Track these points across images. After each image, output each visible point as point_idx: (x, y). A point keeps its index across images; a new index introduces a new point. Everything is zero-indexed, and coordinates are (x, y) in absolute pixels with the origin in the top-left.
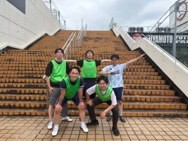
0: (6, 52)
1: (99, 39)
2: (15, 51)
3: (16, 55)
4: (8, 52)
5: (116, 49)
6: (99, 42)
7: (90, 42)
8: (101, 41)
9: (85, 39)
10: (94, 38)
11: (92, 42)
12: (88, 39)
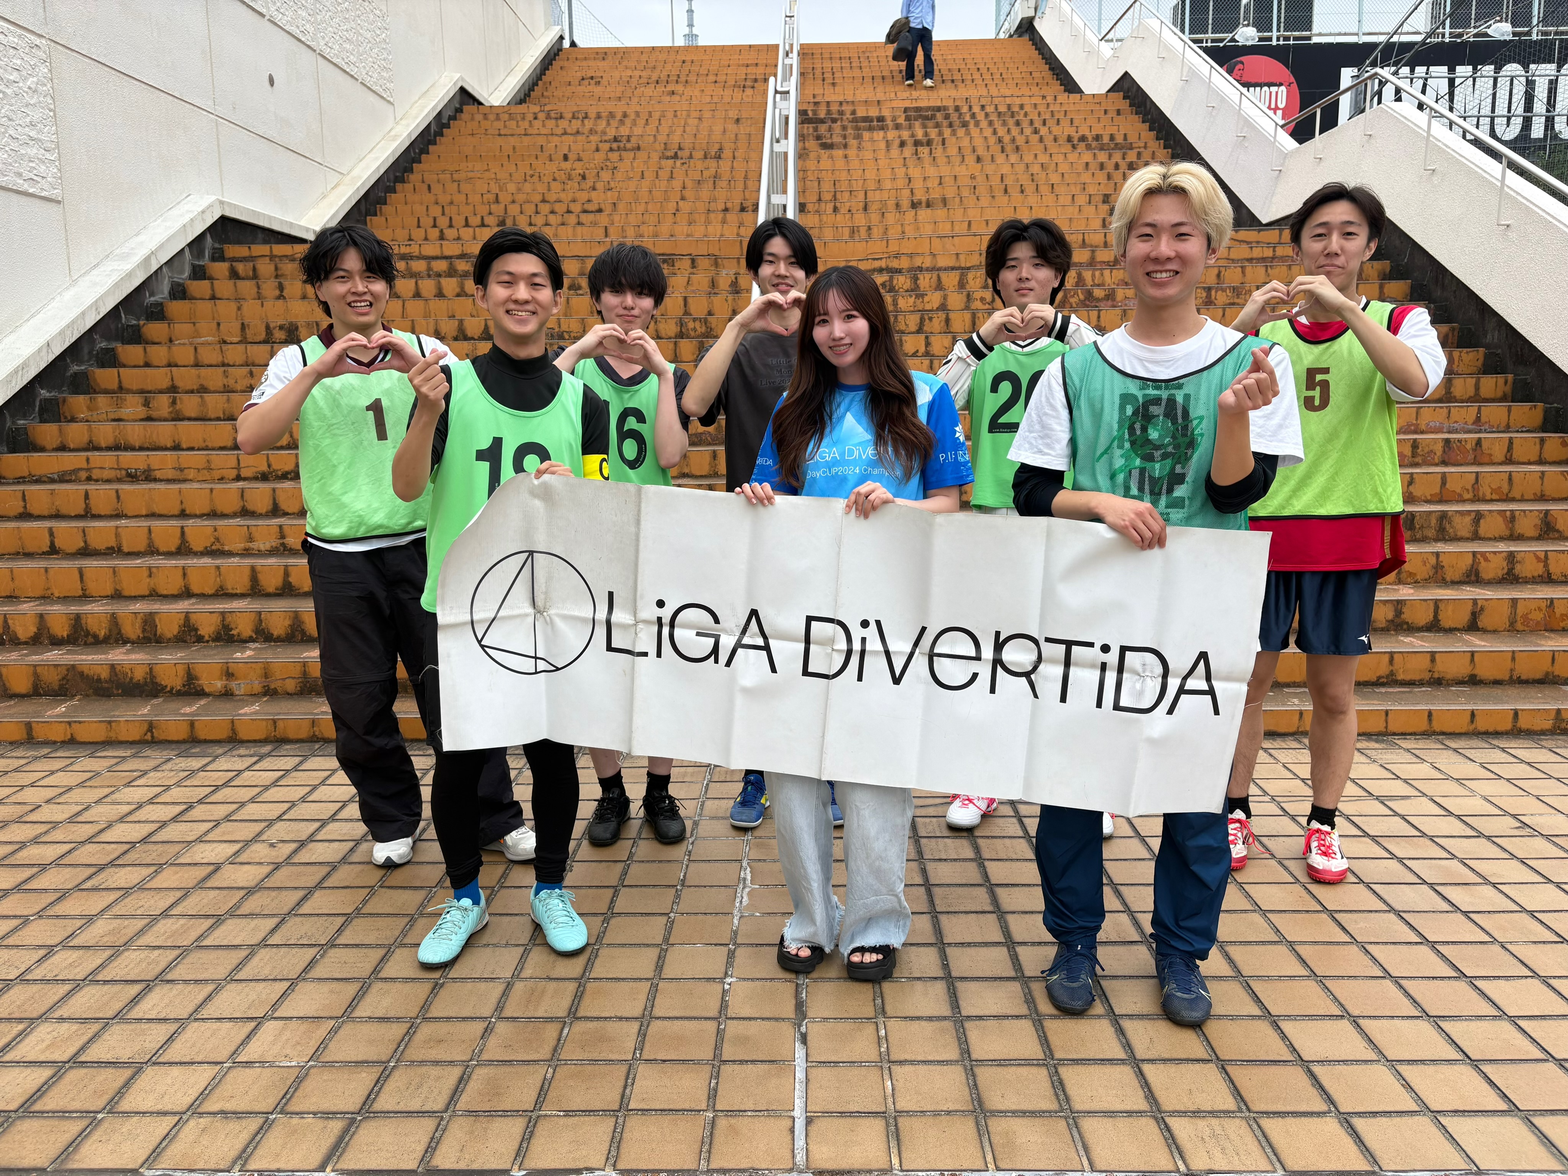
0: (220, 269)
1: (939, 128)
4: (241, 268)
8: (965, 141)
9: (816, 129)
10: (894, 119)
11: (881, 154)
12: (844, 128)
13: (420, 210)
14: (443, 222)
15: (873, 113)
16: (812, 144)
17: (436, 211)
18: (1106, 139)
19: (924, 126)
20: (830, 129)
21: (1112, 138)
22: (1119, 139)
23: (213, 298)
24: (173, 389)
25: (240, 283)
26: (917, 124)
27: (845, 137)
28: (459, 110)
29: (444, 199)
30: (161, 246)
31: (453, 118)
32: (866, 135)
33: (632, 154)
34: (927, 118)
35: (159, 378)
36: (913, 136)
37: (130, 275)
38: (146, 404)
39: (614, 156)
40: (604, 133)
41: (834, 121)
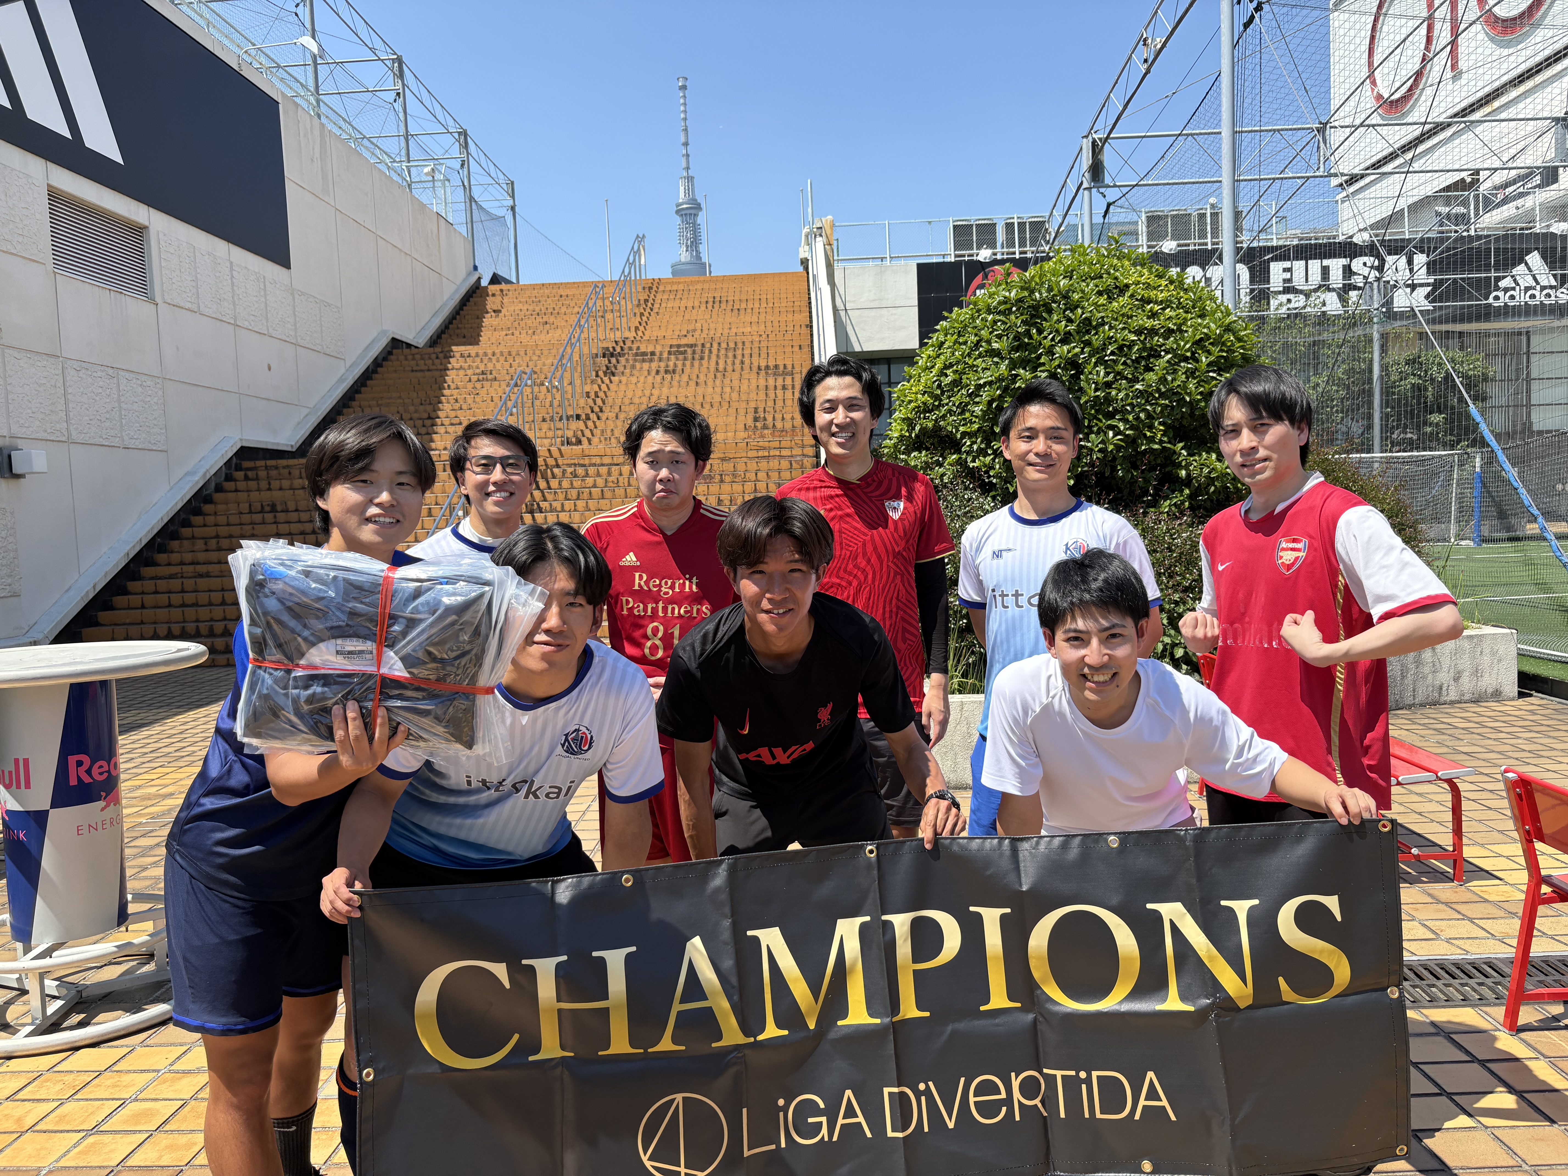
0: (240, 475)
1: (685, 359)
2: (276, 468)
3: (286, 483)
4: (250, 474)
5: (756, 419)
6: (685, 378)
7: (634, 380)
8: (696, 371)
10: (661, 354)
11: (642, 379)
12: (627, 360)
19: (677, 359)
21: (785, 366)
23: (236, 491)
24: (217, 536)
25: (250, 483)
28: (390, 353)
30: (212, 467)
31: (385, 360)
32: (638, 365)
33: (489, 383)
34: (681, 353)
35: (210, 531)
36: (667, 366)
37: (197, 482)
38: (206, 544)
39: (478, 385)
40: (478, 368)
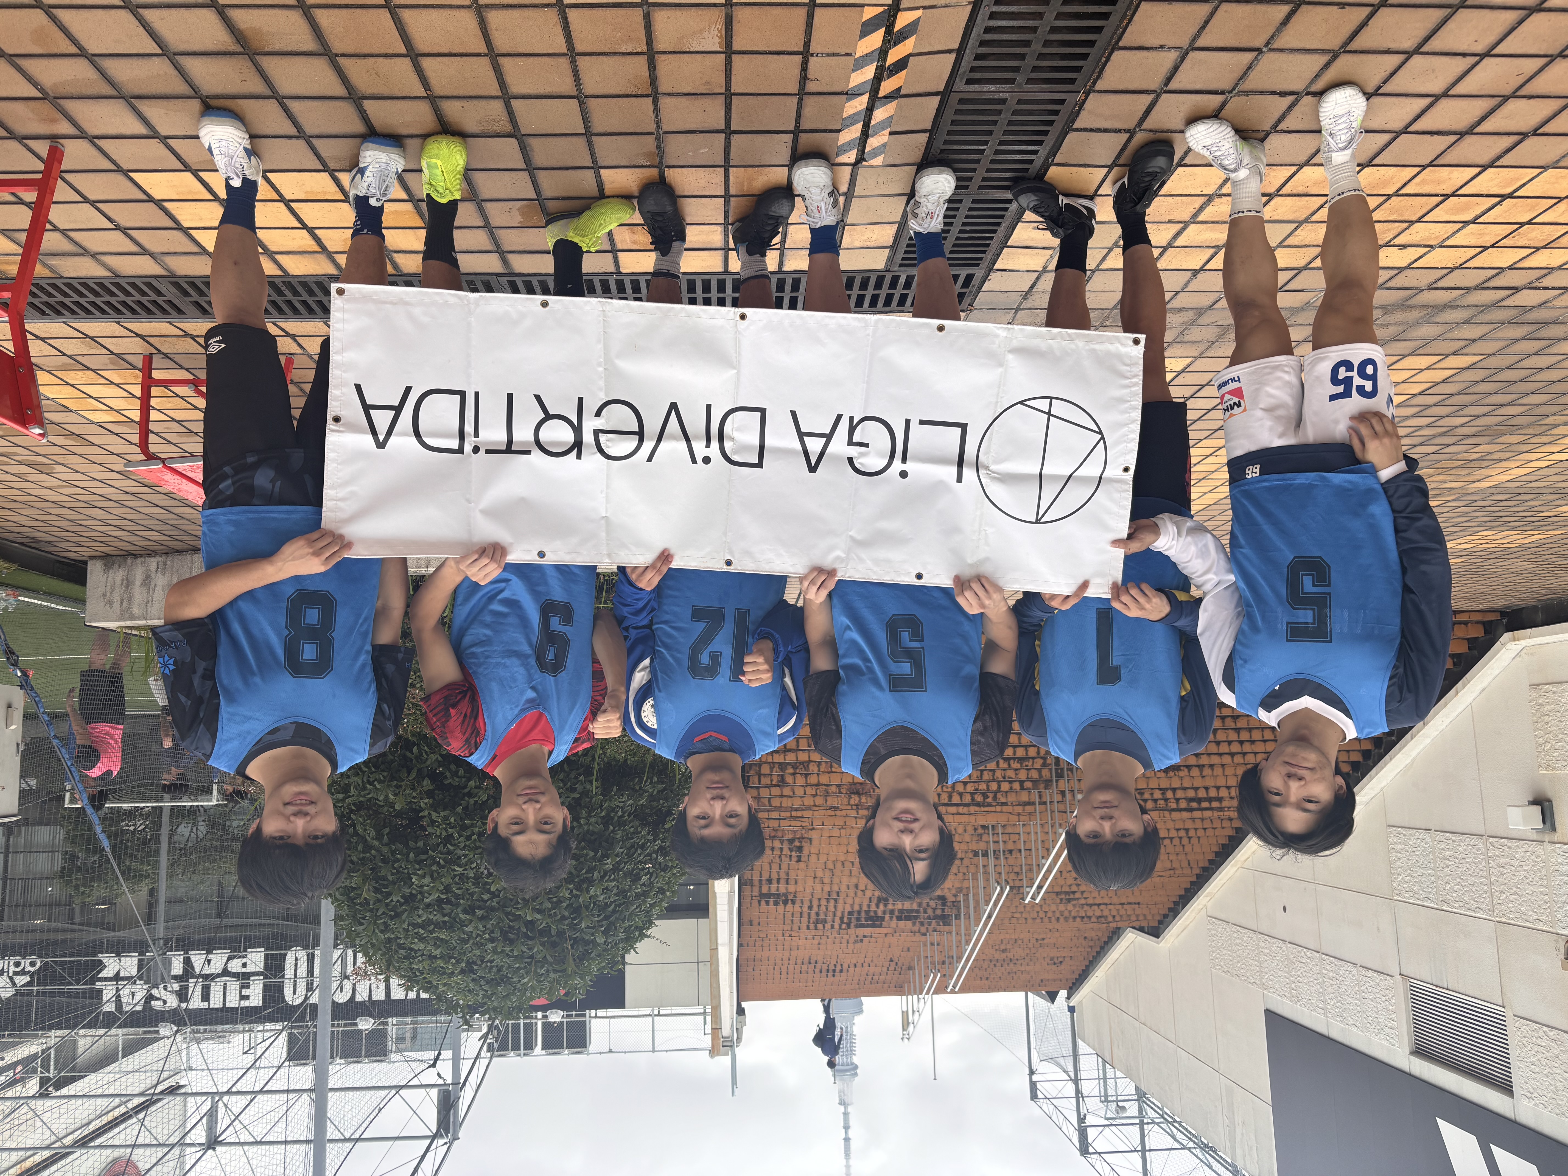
1: (867, 912)
5: (800, 849)
9: (943, 910)
10: (891, 918)
12: (925, 912)
13: (1197, 849)
14: (1185, 841)
15: (902, 924)
16: (951, 899)
17: (1188, 848)
18: (771, 902)
19: (875, 912)
20: (934, 911)
21: (767, 903)
22: (763, 902)
26: (880, 914)
27: (928, 905)
28: (1160, 922)
29: (1182, 857)
31: (1165, 916)
34: (871, 919)
36: (885, 905)
39: (1074, 888)
41: (929, 918)
